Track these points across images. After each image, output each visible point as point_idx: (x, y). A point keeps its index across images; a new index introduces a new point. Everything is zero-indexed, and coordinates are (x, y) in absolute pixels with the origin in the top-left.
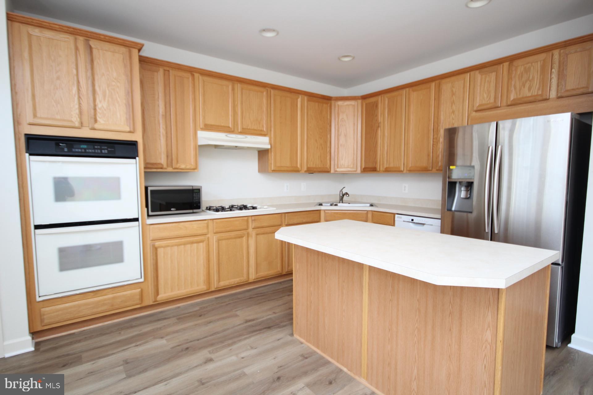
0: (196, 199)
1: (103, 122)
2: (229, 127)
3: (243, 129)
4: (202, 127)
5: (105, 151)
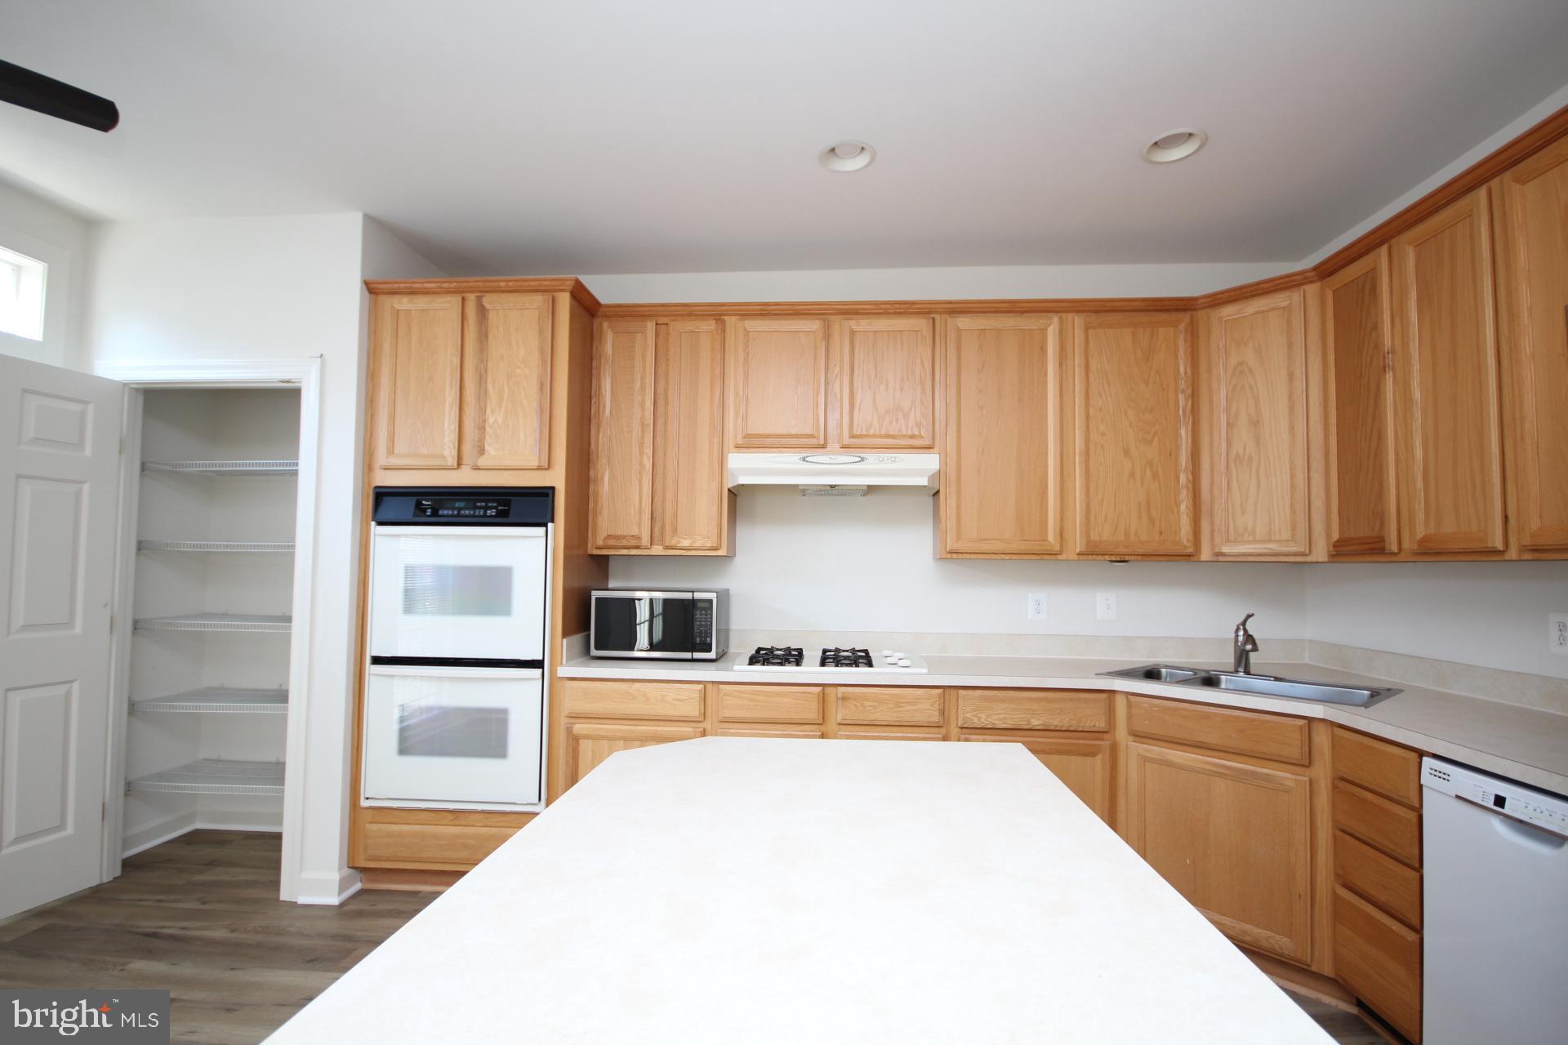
0: (701, 626)
1: (494, 453)
2: (812, 436)
3: (852, 436)
4: (740, 441)
5: (493, 512)
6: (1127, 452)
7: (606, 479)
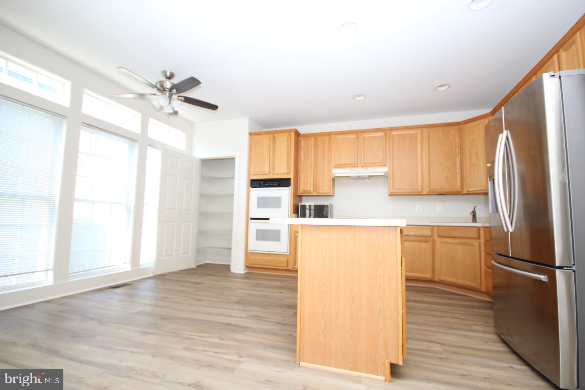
1: (277, 171)
2: (354, 164)
3: (364, 164)
4: (335, 166)
5: (276, 184)
6: (441, 164)
7: (302, 176)
